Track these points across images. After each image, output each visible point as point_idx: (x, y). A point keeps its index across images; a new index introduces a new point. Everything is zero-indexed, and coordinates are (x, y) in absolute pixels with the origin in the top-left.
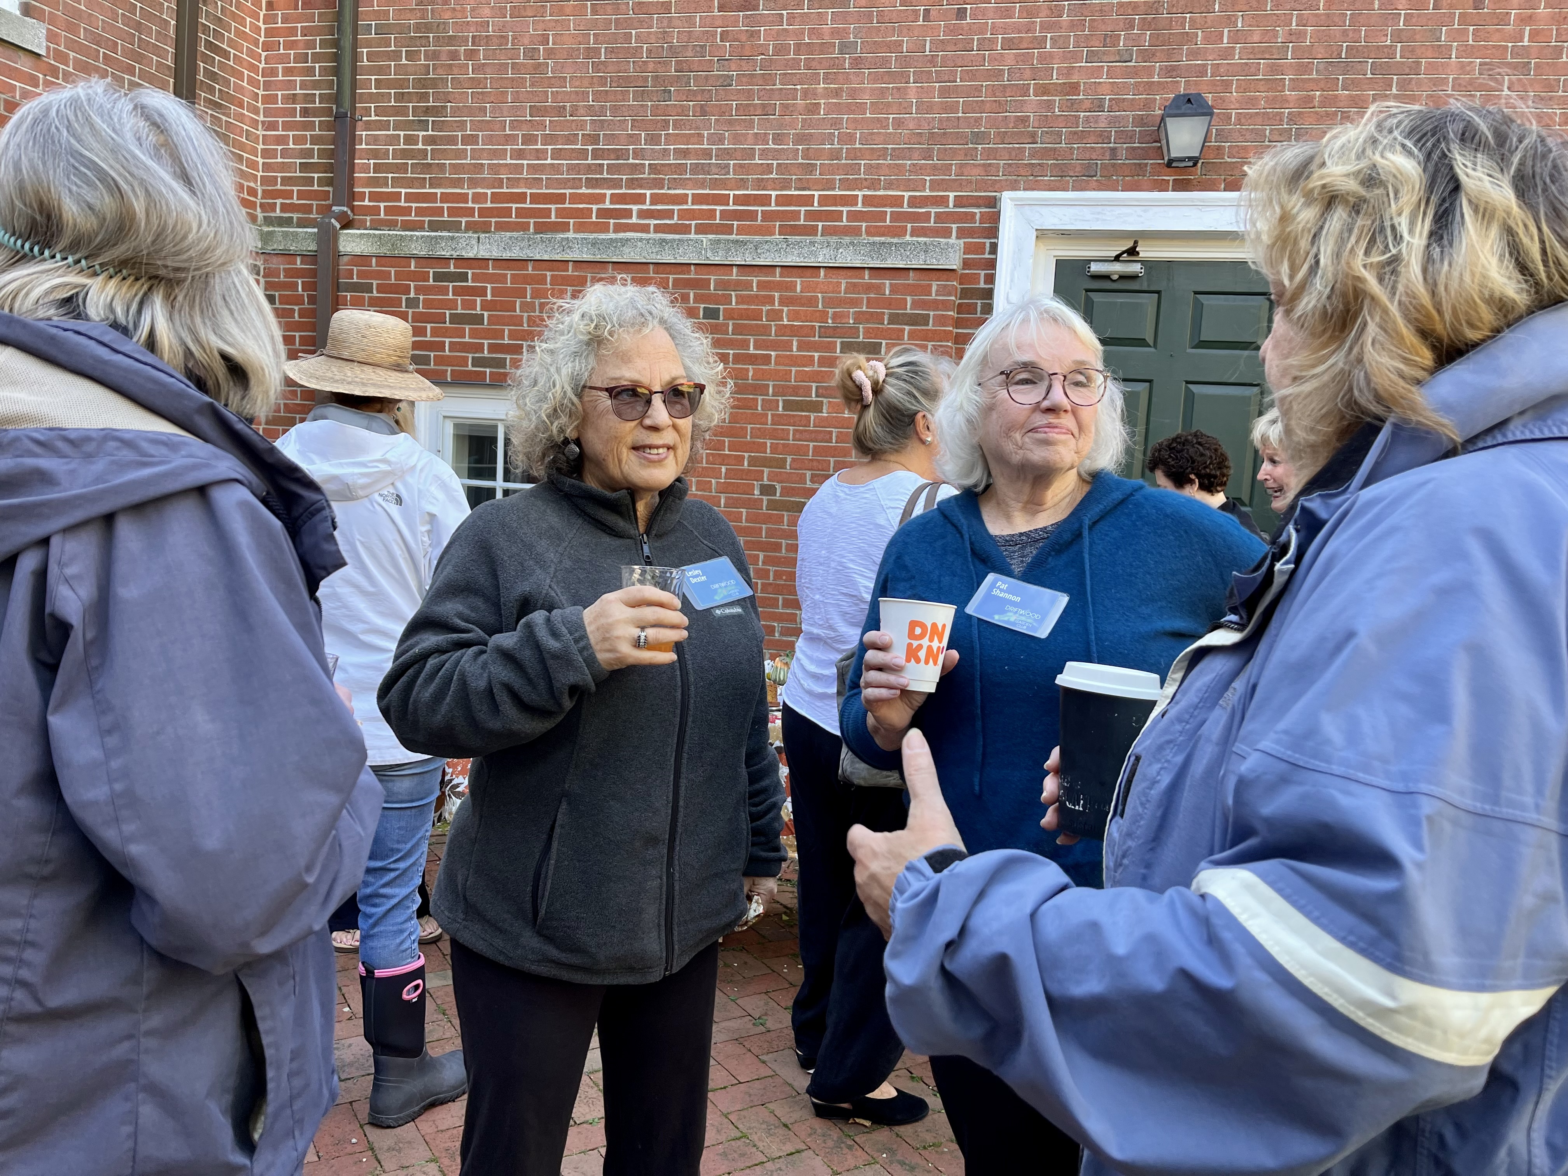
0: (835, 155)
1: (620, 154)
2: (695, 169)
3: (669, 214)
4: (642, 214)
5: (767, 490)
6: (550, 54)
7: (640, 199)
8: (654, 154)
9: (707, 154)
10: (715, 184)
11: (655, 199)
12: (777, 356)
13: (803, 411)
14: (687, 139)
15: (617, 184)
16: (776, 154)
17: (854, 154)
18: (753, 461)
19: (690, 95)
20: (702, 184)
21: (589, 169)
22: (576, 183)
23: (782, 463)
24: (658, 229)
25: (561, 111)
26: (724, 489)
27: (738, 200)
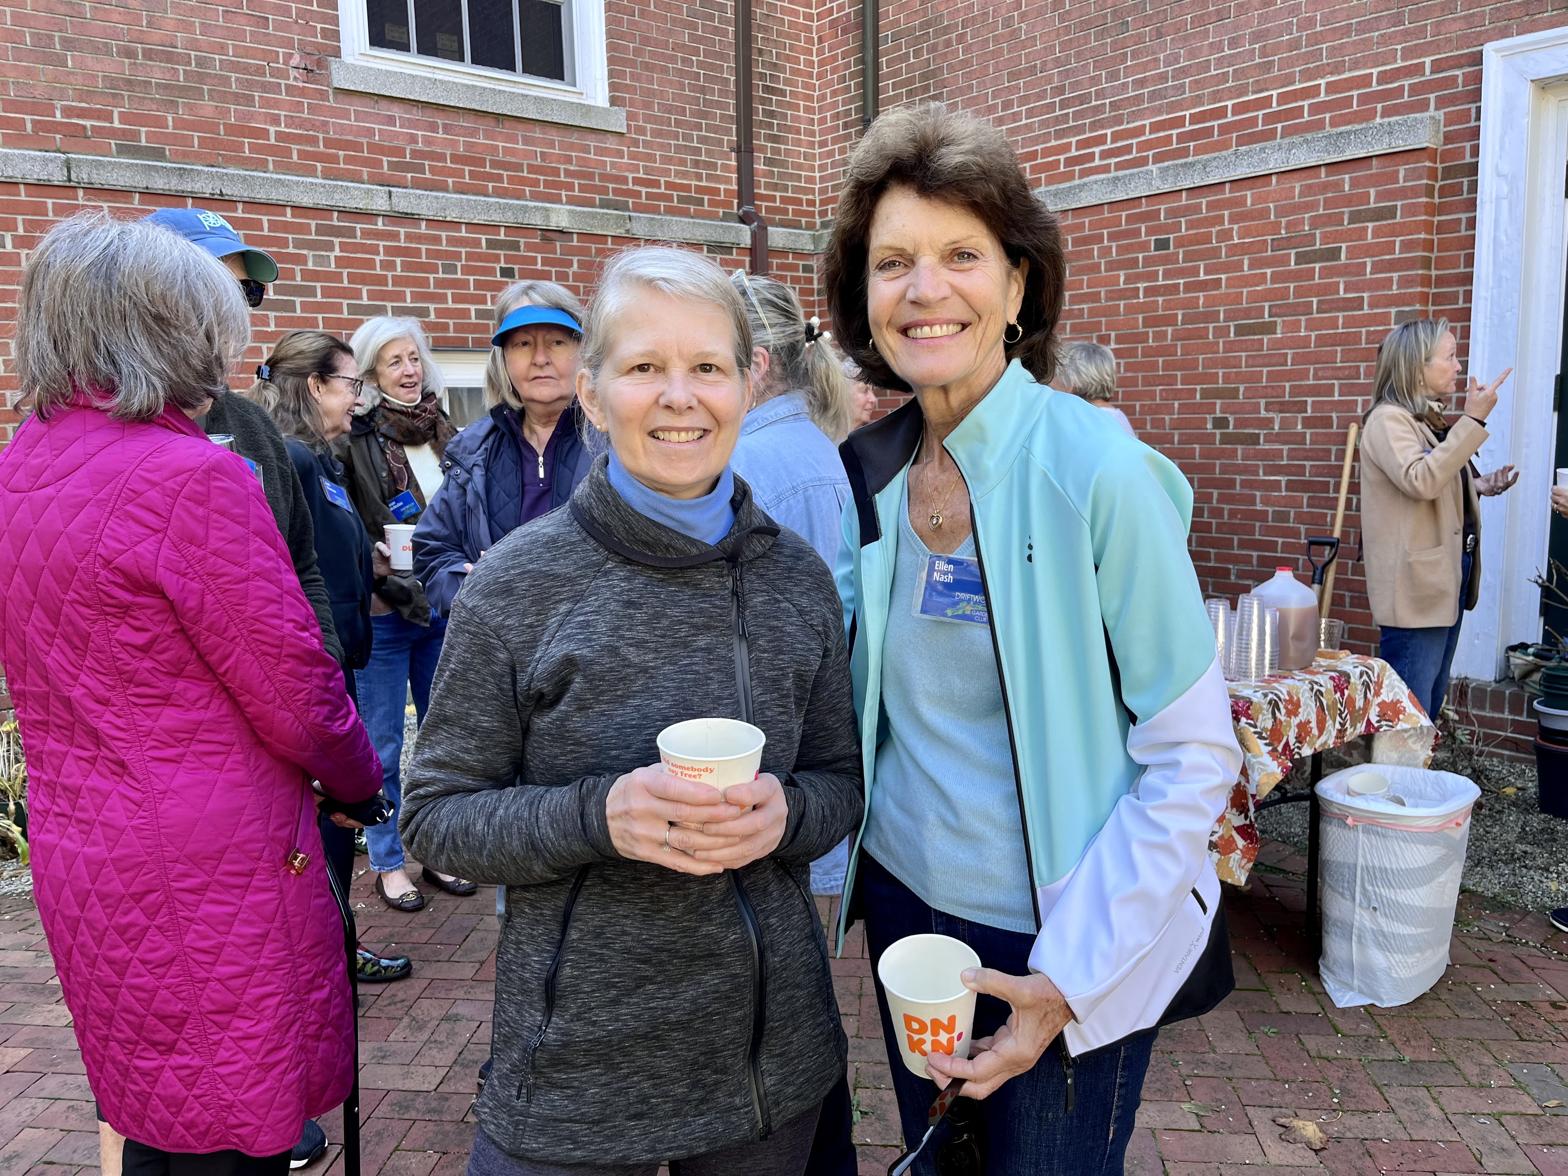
0: (1294, 45)
1: (1083, 99)
2: (1153, 96)
3: (1128, 149)
4: (1105, 155)
5: (1221, 423)
6: (1023, 17)
7: (1101, 140)
8: (1115, 91)
9: (1163, 77)
10: (1172, 107)
11: (1116, 137)
12: (1227, 279)
13: (1255, 334)
14: (1145, 67)
15: (1080, 130)
16: (1231, 60)
17: (1315, 39)
18: (1205, 394)
19: (1147, 21)
20: (1159, 111)
21: (1057, 120)
22: (1046, 138)
23: (1234, 393)
24: (1119, 166)
25: (1032, 70)
26: (1177, 425)
27: (1194, 119)
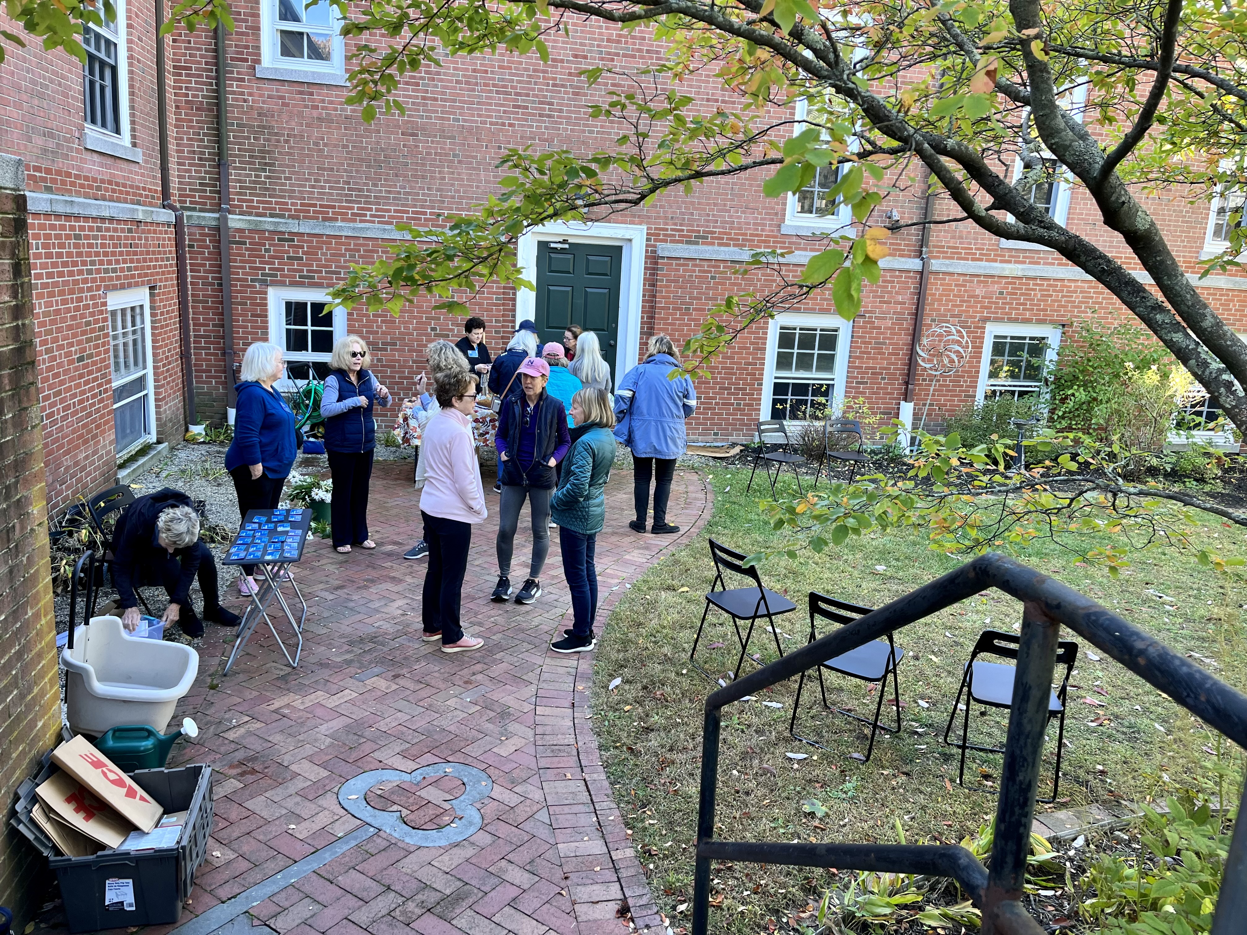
0: (453, 197)
1: (360, 190)
2: (394, 198)
3: (384, 217)
4: (371, 216)
5: (433, 329)
6: (325, 145)
7: (370, 210)
8: (376, 191)
9: (399, 193)
10: (403, 205)
11: (377, 210)
14: (390, 186)
15: (360, 203)
16: (429, 195)
17: (460, 197)
18: (427, 318)
19: (391, 168)
20: (398, 205)
21: (346, 195)
22: (341, 201)
23: (439, 319)
24: (379, 222)
25: (332, 170)
26: (415, 329)
27: (413, 212)
